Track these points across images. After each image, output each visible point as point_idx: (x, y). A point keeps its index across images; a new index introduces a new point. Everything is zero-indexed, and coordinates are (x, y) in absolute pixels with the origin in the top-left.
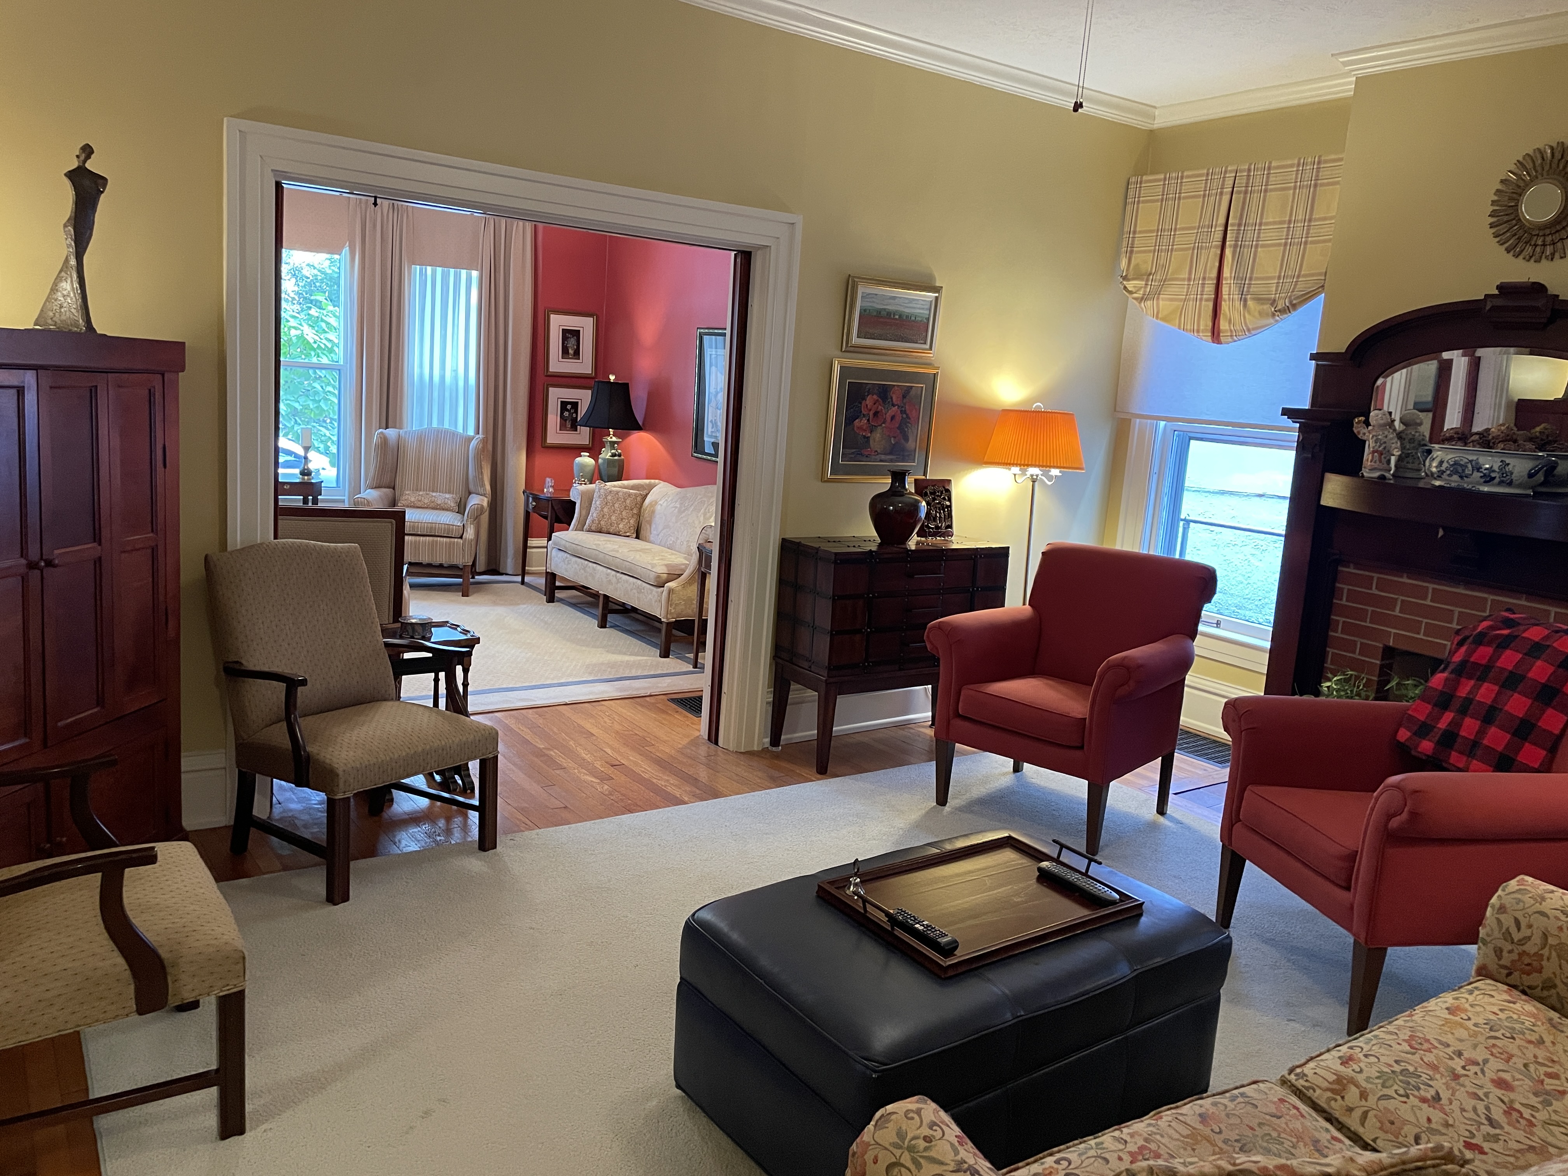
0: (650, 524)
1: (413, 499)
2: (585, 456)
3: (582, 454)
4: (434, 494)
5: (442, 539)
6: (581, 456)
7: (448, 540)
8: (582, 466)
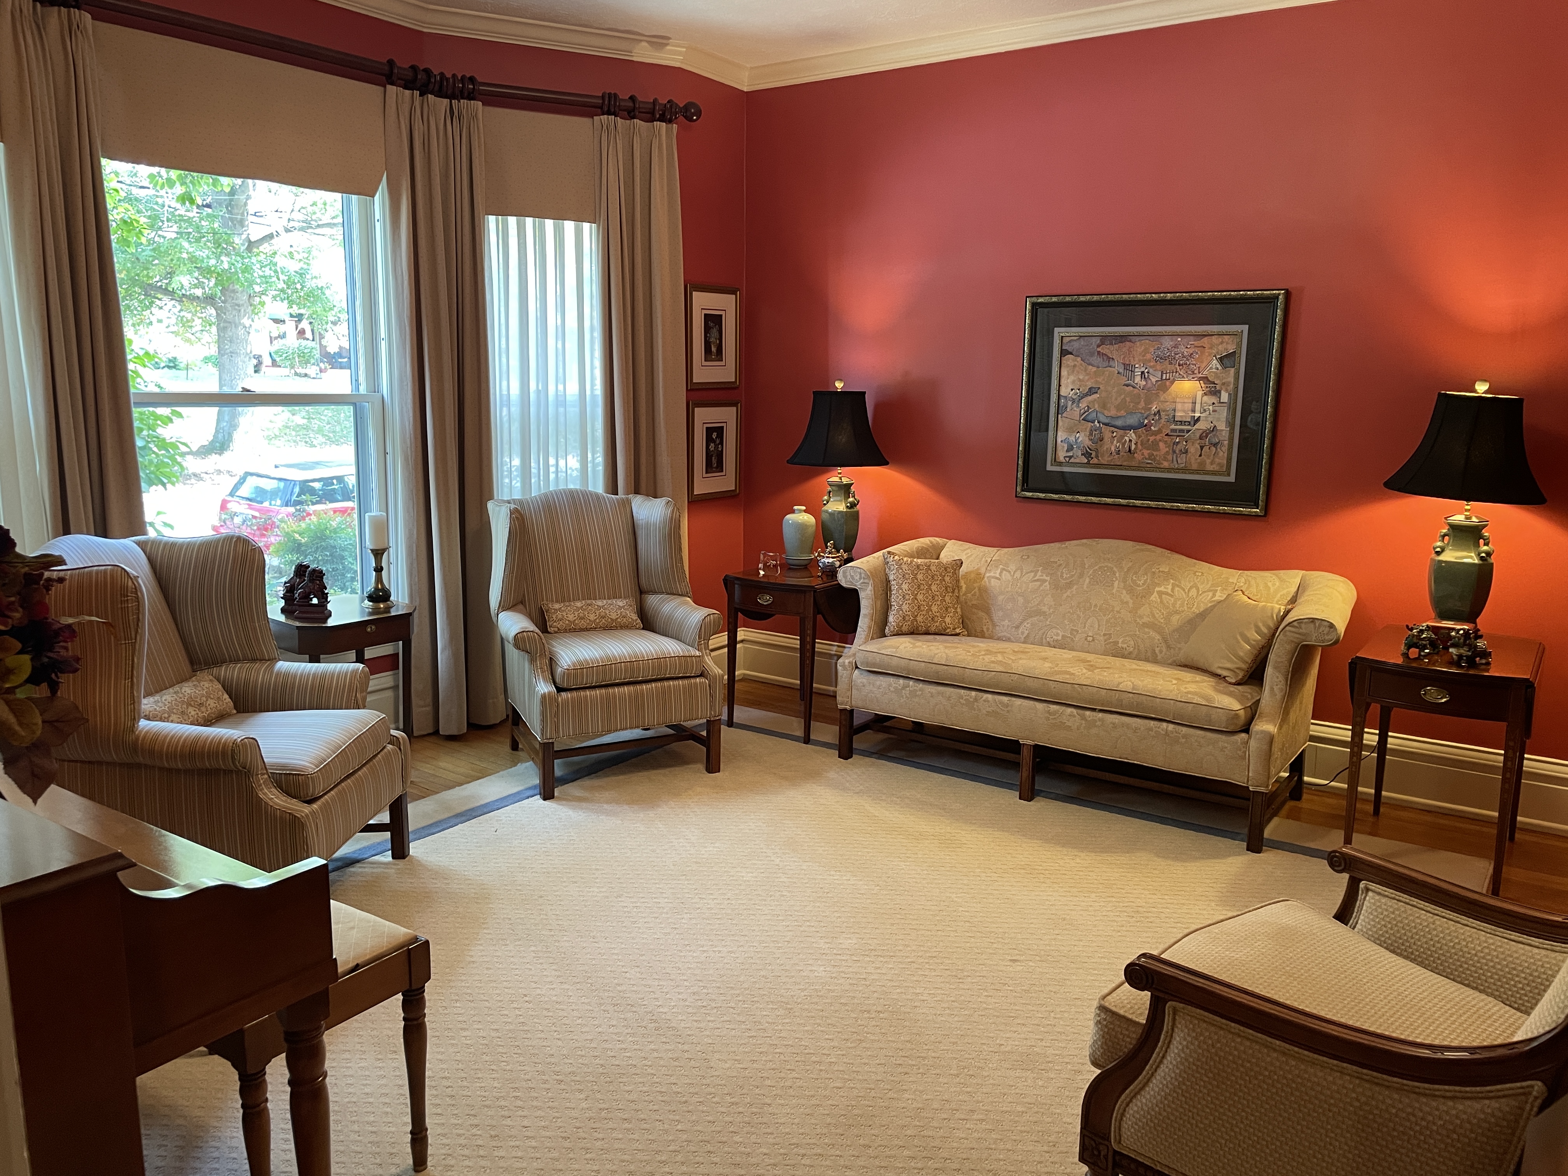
0: (987, 611)
1: (571, 617)
2: (800, 511)
3: (796, 507)
4: (600, 603)
5: (676, 682)
6: (793, 512)
7: (686, 682)
8: (801, 527)
